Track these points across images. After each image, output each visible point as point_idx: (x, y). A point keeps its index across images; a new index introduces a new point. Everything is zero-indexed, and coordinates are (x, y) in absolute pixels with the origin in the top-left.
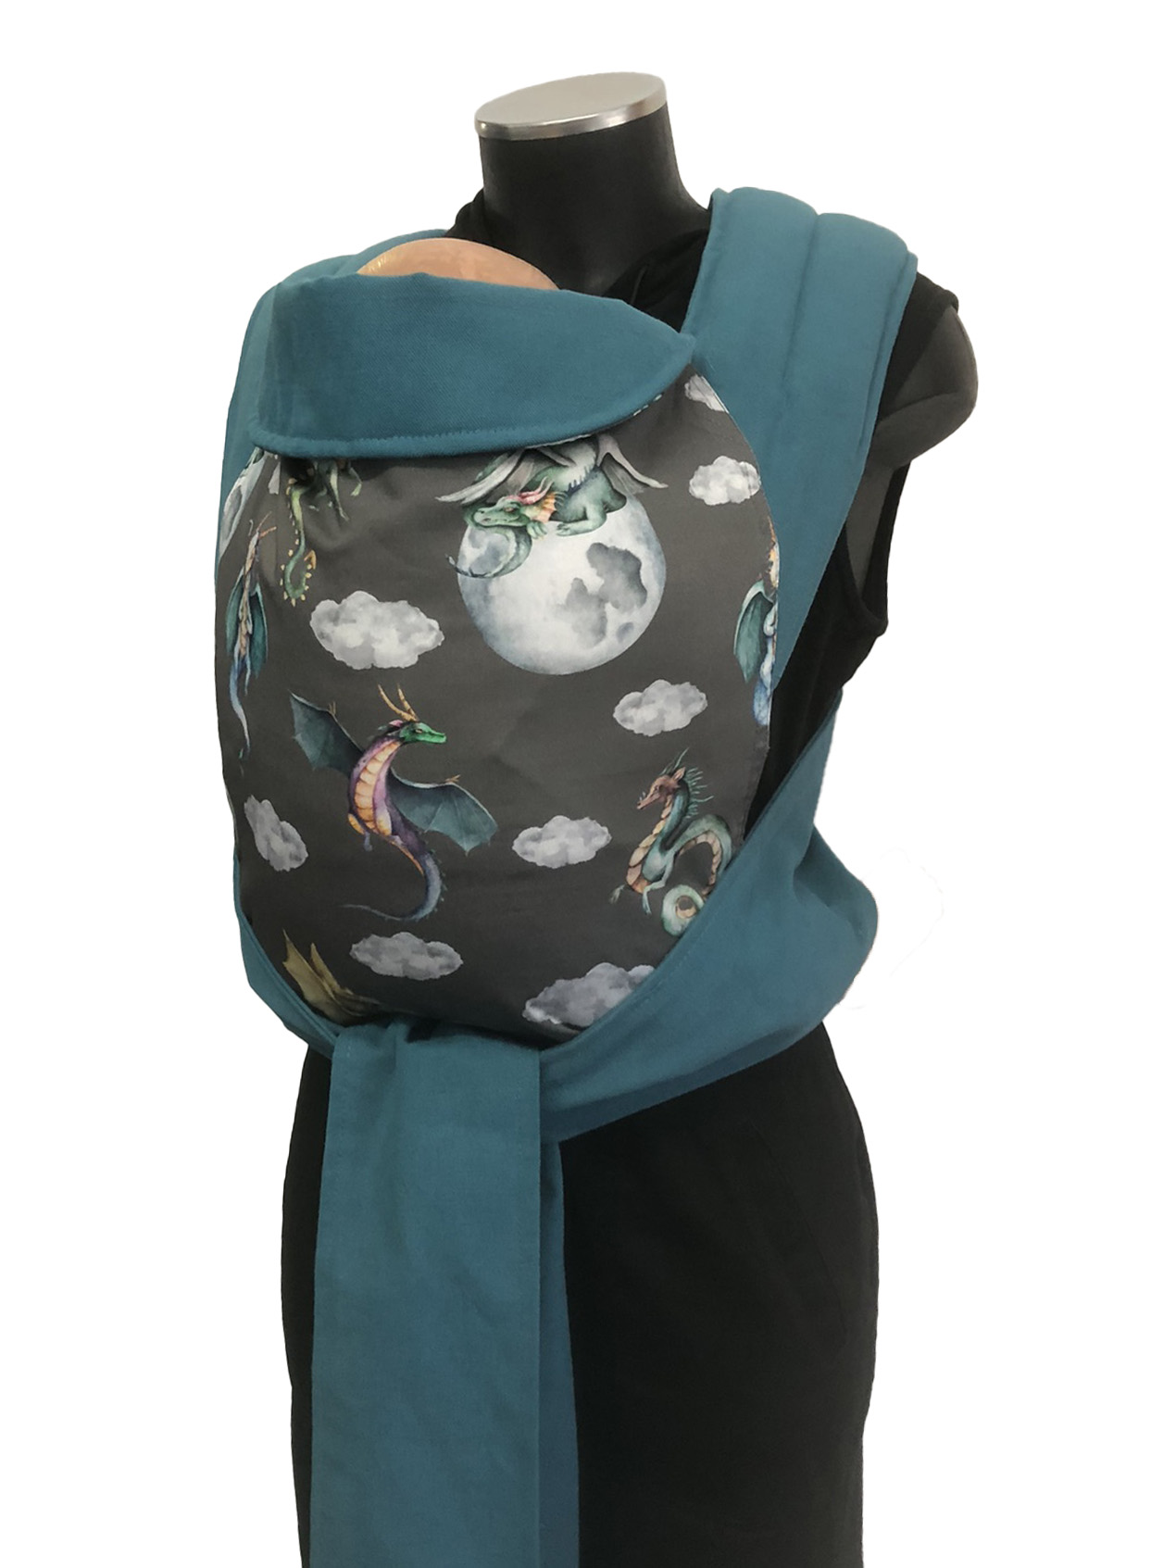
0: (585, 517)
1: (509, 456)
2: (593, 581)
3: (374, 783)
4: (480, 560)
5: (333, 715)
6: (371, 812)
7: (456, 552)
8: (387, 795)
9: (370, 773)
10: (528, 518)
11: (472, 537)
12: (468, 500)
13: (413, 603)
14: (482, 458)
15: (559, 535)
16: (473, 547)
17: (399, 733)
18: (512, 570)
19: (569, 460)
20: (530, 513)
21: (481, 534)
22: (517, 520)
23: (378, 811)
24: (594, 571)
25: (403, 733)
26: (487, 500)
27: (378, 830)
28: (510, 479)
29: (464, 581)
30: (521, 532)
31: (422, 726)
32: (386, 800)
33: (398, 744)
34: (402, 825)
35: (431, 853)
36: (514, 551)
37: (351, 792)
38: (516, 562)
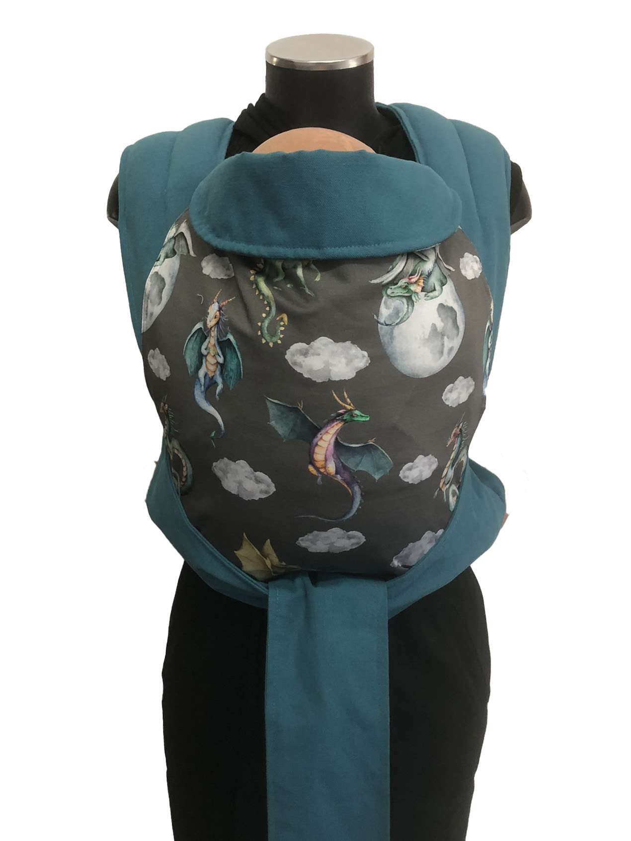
0: (435, 290)
1: (402, 256)
2: (440, 325)
3: (326, 446)
4: (390, 316)
5: (301, 409)
6: (323, 463)
7: (377, 313)
8: (334, 452)
9: (323, 440)
10: (412, 291)
11: (385, 303)
12: (386, 282)
13: (353, 343)
14: (390, 259)
15: (425, 300)
16: (386, 309)
17: (343, 417)
18: (405, 321)
19: (427, 257)
20: (413, 288)
21: (390, 301)
22: (406, 293)
23: (328, 462)
24: (439, 319)
25: (346, 417)
26: (394, 282)
27: (327, 472)
28: (405, 269)
29: (381, 328)
30: (409, 298)
31: (357, 412)
32: (333, 455)
33: (343, 423)
34: (341, 468)
35: (358, 482)
36: (406, 310)
37: (312, 451)
38: (407, 316)
